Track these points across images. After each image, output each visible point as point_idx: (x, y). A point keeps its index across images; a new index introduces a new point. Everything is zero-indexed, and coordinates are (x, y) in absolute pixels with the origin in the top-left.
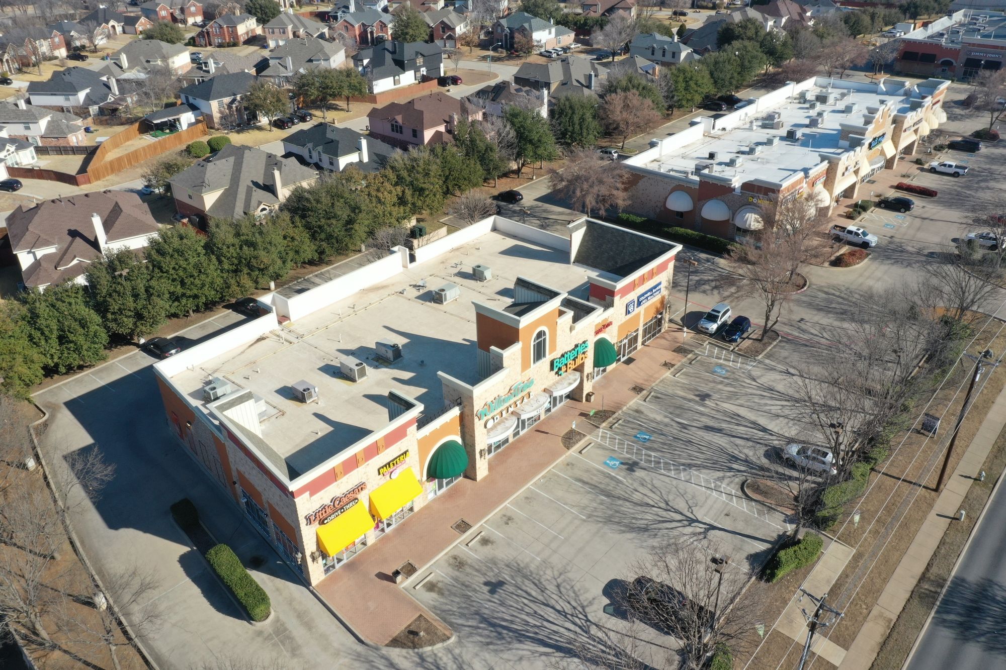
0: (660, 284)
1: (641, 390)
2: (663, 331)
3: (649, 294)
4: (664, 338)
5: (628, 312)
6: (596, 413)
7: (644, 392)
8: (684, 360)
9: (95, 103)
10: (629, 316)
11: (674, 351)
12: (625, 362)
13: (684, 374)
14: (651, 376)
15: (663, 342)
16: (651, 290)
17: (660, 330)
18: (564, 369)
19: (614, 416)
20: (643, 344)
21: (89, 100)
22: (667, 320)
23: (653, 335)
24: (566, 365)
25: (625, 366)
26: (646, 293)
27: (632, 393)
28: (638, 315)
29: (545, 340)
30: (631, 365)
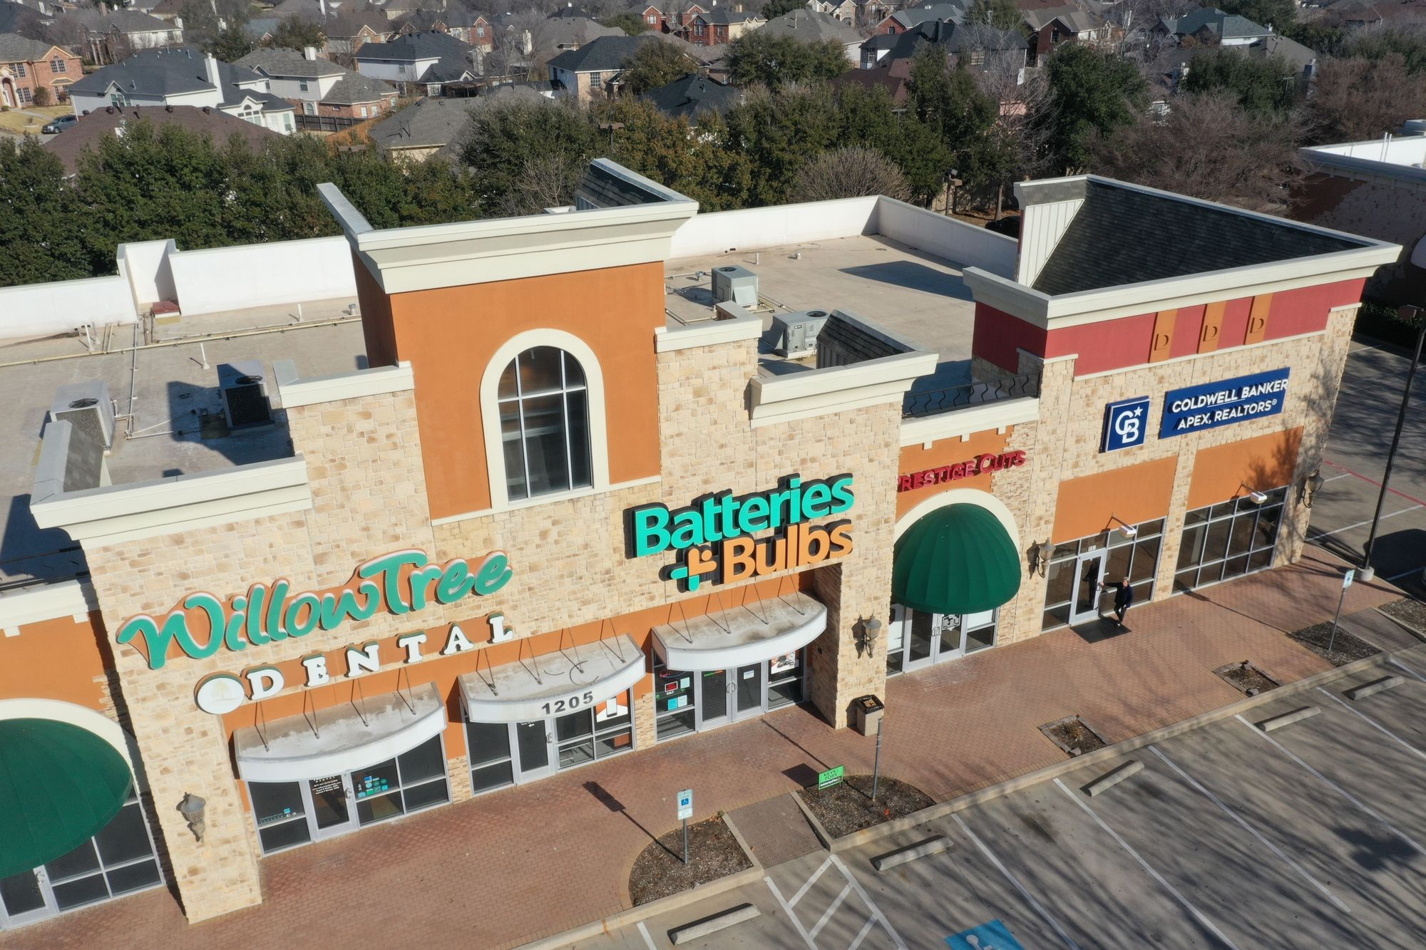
0: (1283, 373)
1: (1092, 742)
2: (1278, 562)
3: (1220, 397)
4: (1282, 588)
5: (1111, 441)
6: (851, 783)
7: (1106, 755)
8: (1330, 675)
9: (438, 79)
10: (1115, 460)
11: (1297, 636)
12: (1083, 631)
13: (1314, 727)
14: (1164, 701)
15: (1272, 598)
16: (1235, 385)
17: (1266, 558)
18: (701, 563)
19: (923, 816)
20: (1180, 584)
21: (432, 74)
22: (1302, 528)
23: (1234, 568)
24: (718, 549)
25: (1078, 641)
26: (1210, 389)
27: (1051, 745)
28: (1167, 467)
29: (579, 402)
30: (1104, 647)
